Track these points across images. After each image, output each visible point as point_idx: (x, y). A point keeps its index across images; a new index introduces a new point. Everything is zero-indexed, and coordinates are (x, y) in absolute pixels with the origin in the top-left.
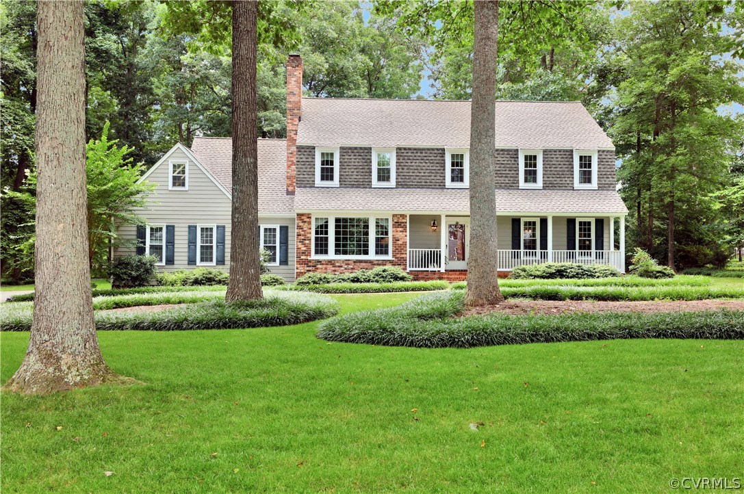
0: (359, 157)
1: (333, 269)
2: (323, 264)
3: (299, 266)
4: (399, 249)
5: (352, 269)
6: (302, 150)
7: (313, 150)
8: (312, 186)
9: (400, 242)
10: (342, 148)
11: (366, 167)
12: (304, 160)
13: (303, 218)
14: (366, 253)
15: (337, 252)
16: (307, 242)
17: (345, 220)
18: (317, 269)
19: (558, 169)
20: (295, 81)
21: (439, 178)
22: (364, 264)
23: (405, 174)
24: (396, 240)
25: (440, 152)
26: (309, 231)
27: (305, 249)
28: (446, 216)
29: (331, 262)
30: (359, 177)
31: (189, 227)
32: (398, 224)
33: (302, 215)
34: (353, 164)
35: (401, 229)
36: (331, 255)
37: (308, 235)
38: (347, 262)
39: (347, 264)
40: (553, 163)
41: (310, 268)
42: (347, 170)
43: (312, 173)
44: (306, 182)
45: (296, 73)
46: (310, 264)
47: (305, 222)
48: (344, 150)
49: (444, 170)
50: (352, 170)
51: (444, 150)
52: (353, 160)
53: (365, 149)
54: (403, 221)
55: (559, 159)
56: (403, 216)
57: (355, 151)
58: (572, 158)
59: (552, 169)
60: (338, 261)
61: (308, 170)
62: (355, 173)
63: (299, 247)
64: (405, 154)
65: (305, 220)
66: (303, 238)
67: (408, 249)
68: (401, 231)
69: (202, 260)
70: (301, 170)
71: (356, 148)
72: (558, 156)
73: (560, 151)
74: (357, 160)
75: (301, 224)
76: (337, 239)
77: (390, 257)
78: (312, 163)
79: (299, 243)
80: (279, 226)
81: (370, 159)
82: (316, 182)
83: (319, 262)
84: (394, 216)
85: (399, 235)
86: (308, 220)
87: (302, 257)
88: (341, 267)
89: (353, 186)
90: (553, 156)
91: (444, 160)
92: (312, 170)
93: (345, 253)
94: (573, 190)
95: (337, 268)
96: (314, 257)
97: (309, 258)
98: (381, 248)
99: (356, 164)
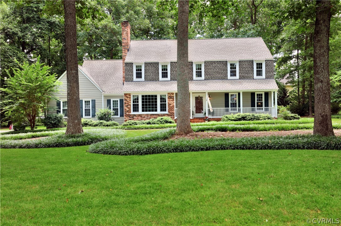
0: (153, 67)
1: (141, 118)
2: (136, 116)
3: (126, 117)
4: (171, 108)
5: (150, 118)
6: (128, 65)
7: (132, 65)
8: (132, 81)
9: (171, 106)
10: (145, 63)
11: (157, 72)
12: (128, 69)
13: (127, 95)
14: (156, 111)
15: (143, 111)
16: (129, 106)
17: (146, 96)
18: (134, 118)
19: (246, 70)
20: (125, 33)
21: (190, 75)
22: (155, 116)
23: (175, 74)
24: (169, 104)
25: (191, 63)
26: (130, 101)
27: (128, 109)
28: (192, 93)
29: (140, 115)
30: (154, 76)
32: (170, 97)
33: (127, 94)
34: (150, 70)
35: (171, 100)
36: (140, 112)
37: (130, 103)
38: (147, 115)
39: (147, 116)
40: (244, 67)
41: (131, 118)
42: (148, 73)
43: (132, 75)
44: (130, 79)
45: (126, 30)
46: (130, 116)
48: (146, 64)
49: (193, 72)
50: (150, 73)
51: (192, 62)
52: (150, 69)
53: (156, 63)
54: (173, 96)
55: (247, 65)
56: (173, 94)
57: (152, 64)
58: (253, 64)
59: (244, 70)
60: (143, 115)
61: (130, 73)
62: (152, 74)
64: (174, 65)
66: (127, 104)
67: (175, 109)
68: (172, 101)
69: (86, 115)
70: (127, 74)
71: (152, 63)
73: (247, 61)
74: (152, 69)
75: (126, 98)
76: (143, 105)
77: (167, 112)
78: (132, 71)
79: (125, 107)
80: (119, 99)
81: (158, 68)
82: (134, 79)
83: (135, 115)
84: (168, 93)
85: (171, 102)
86: (129, 96)
87: (127, 113)
88: (145, 117)
89: (150, 80)
90: (244, 64)
91: (193, 67)
92: (132, 73)
93: (146, 111)
94: (254, 79)
95: (143, 118)
96: (132, 113)
97: (130, 114)
98: (163, 108)
99: (152, 70)
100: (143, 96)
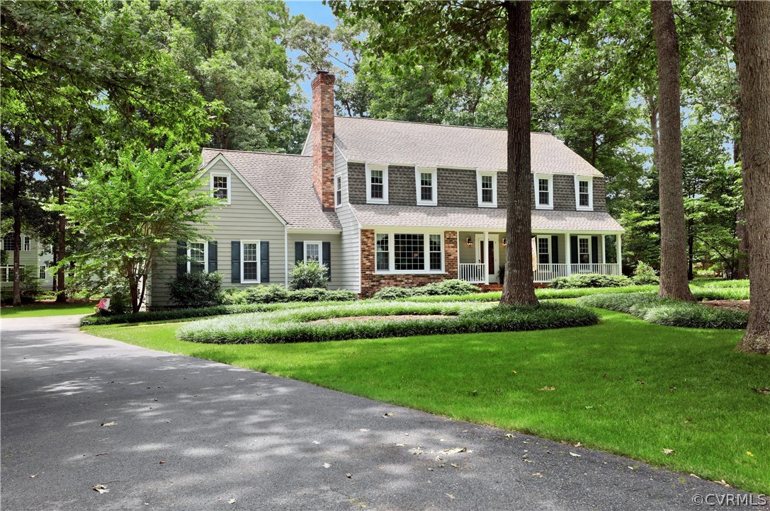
0: (405, 176)
1: (395, 283)
2: (386, 279)
3: (364, 281)
4: (451, 264)
5: (411, 283)
6: (353, 167)
7: (363, 168)
8: (364, 202)
9: (452, 257)
10: (390, 167)
11: (411, 186)
12: (355, 177)
13: (367, 233)
14: (422, 267)
15: (398, 267)
16: (371, 257)
17: (403, 236)
18: (381, 283)
19: (564, 192)
20: (328, 98)
21: (472, 197)
22: (422, 279)
23: (444, 193)
24: (448, 255)
25: (472, 173)
26: (372, 246)
27: (369, 264)
28: (489, 233)
29: (393, 277)
30: (406, 195)
31: (233, 243)
32: (450, 241)
33: (366, 231)
34: (399, 182)
35: (452, 245)
36: (392, 270)
37: (372, 251)
38: (407, 277)
39: (407, 279)
40: (560, 186)
41: (375, 283)
42: (394, 188)
43: (364, 190)
44: (358, 199)
45: (329, 90)
46: (374, 279)
47: (369, 238)
48: (392, 169)
49: (476, 190)
50: (399, 188)
51: (475, 172)
52: (399, 179)
53: (409, 168)
54: (454, 237)
55: (564, 184)
56: (454, 233)
57: (401, 170)
58: (573, 183)
59: (560, 192)
60: (399, 276)
61: (359, 187)
62: (401, 191)
63: (365, 262)
64: (443, 175)
65: (369, 236)
66: (367, 253)
67: (459, 264)
68: (452, 247)
69: (245, 278)
70: (353, 187)
71: (401, 167)
72: (563, 181)
73: (564, 176)
74: (403, 179)
75: (366, 240)
76: (397, 255)
77: (443, 271)
78: (363, 181)
79: (364, 259)
80: (321, 242)
81: (414, 178)
82: (367, 199)
83: (382, 277)
84: (446, 232)
85: (451, 250)
86: (372, 236)
87: (367, 273)
88: (402, 281)
89: (400, 204)
90: (559, 181)
91: (476, 181)
92: (363, 187)
93: (403, 268)
95: (398, 283)
96: (377, 272)
97: (373, 274)
98: (435, 263)
99: (402, 182)
100: (397, 236)
